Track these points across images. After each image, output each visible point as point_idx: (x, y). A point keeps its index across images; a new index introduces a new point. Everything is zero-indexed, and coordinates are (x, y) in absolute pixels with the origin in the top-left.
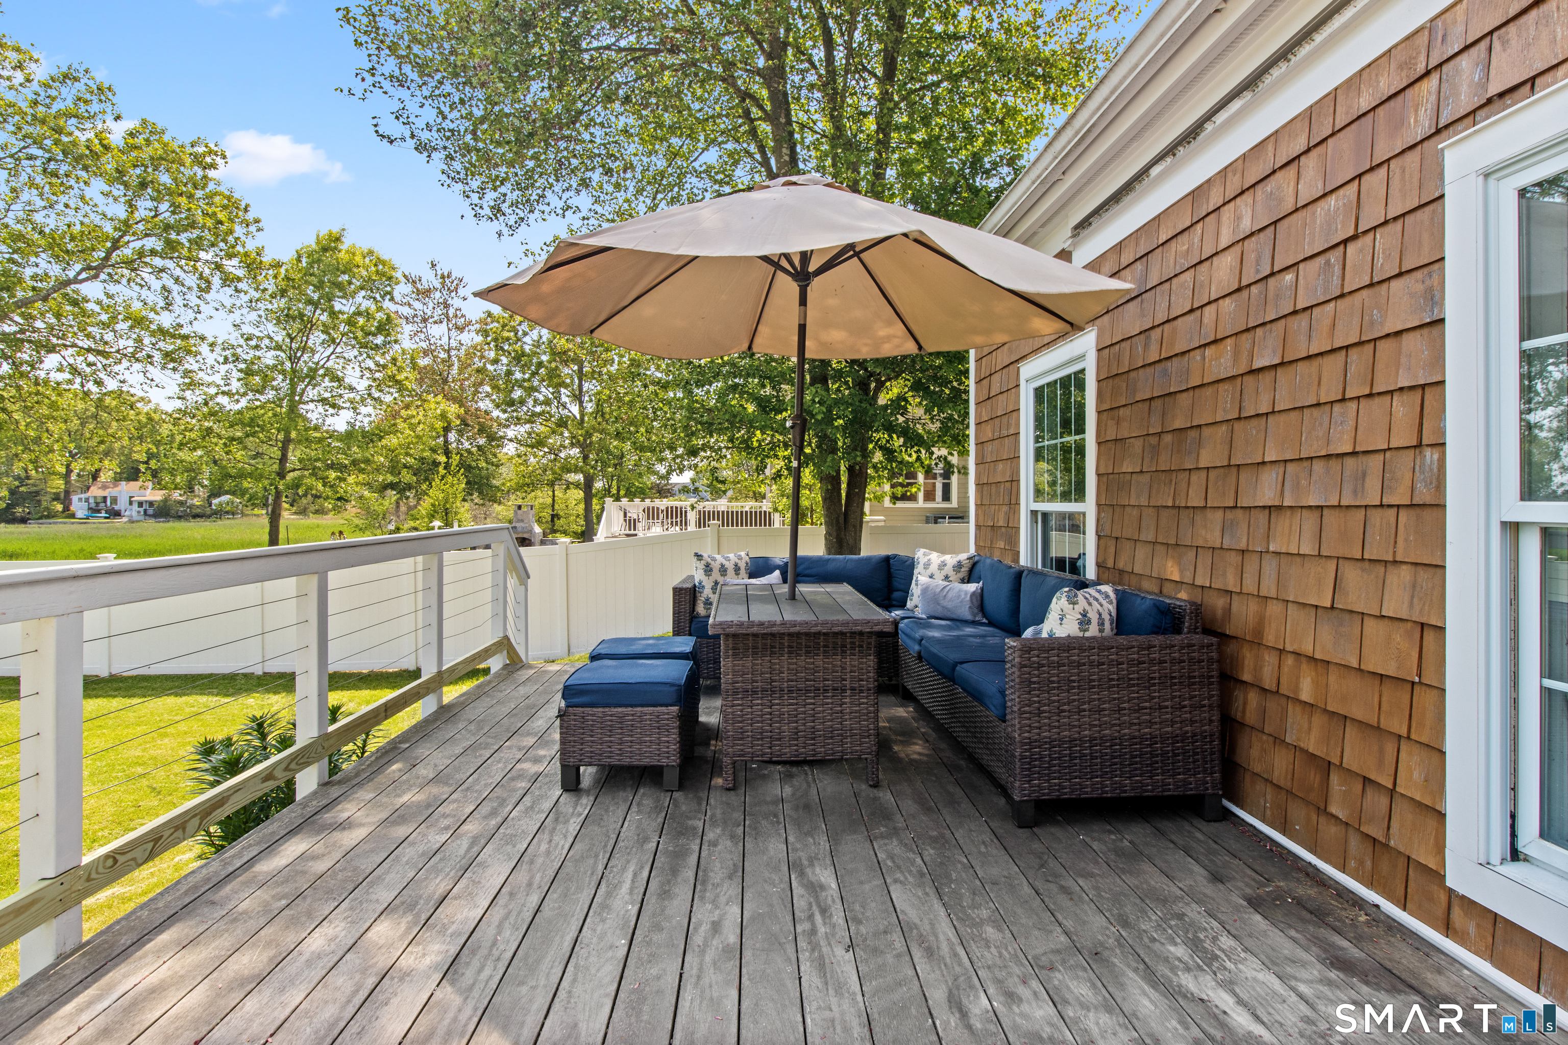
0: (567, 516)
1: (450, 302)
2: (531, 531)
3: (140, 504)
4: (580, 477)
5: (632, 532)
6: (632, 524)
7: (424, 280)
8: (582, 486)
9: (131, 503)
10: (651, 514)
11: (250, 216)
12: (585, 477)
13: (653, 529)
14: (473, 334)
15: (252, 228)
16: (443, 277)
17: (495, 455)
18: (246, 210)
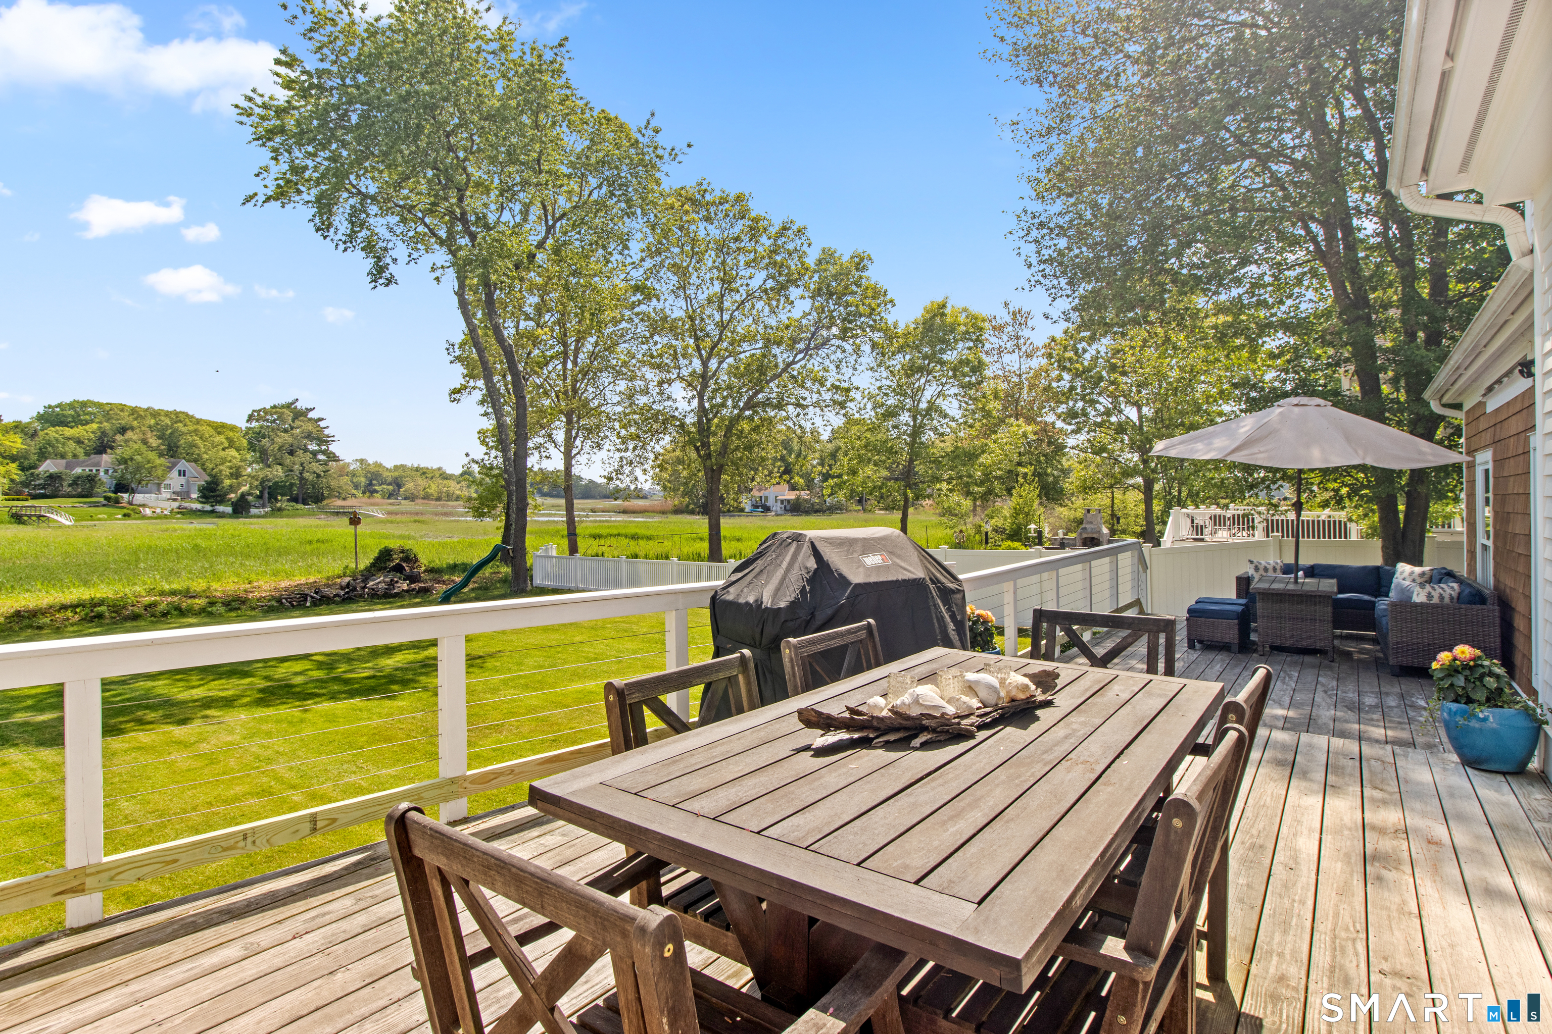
0: (1127, 516)
1: (1020, 333)
2: (1099, 532)
3: (782, 502)
4: (1139, 480)
5: (1199, 537)
6: (1199, 529)
7: (998, 318)
8: (1143, 489)
9: (776, 501)
10: (1218, 521)
11: (888, 297)
12: (1145, 481)
13: (1220, 533)
14: (1040, 359)
15: (889, 306)
16: (1014, 314)
17: (1059, 462)
18: (885, 294)
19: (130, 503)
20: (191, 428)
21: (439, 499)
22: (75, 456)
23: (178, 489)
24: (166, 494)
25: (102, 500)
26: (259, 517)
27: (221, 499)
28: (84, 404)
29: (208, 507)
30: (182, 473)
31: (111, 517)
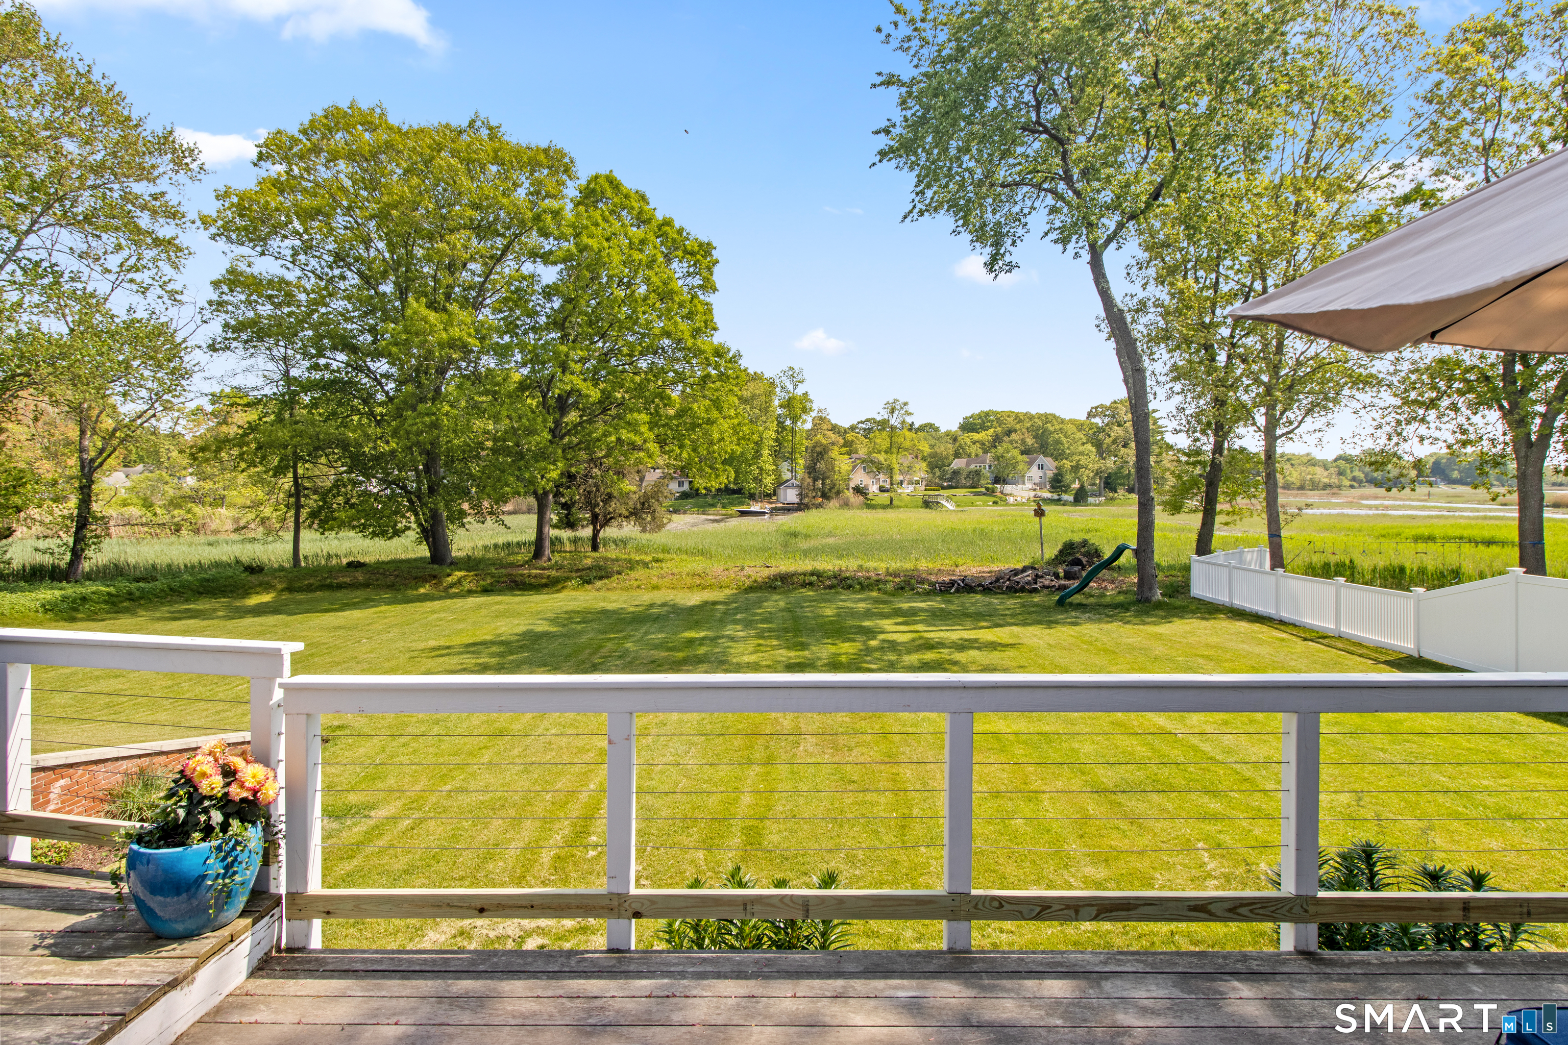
19: (1002, 493)
20: (1057, 427)
21: (1301, 488)
22: (977, 455)
23: (1037, 480)
24: (1029, 485)
25: (983, 490)
26: (1096, 505)
27: (1066, 489)
28: (987, 414)
29: (1056, 497)
30: (1041, 467)
31: (985, 504)
